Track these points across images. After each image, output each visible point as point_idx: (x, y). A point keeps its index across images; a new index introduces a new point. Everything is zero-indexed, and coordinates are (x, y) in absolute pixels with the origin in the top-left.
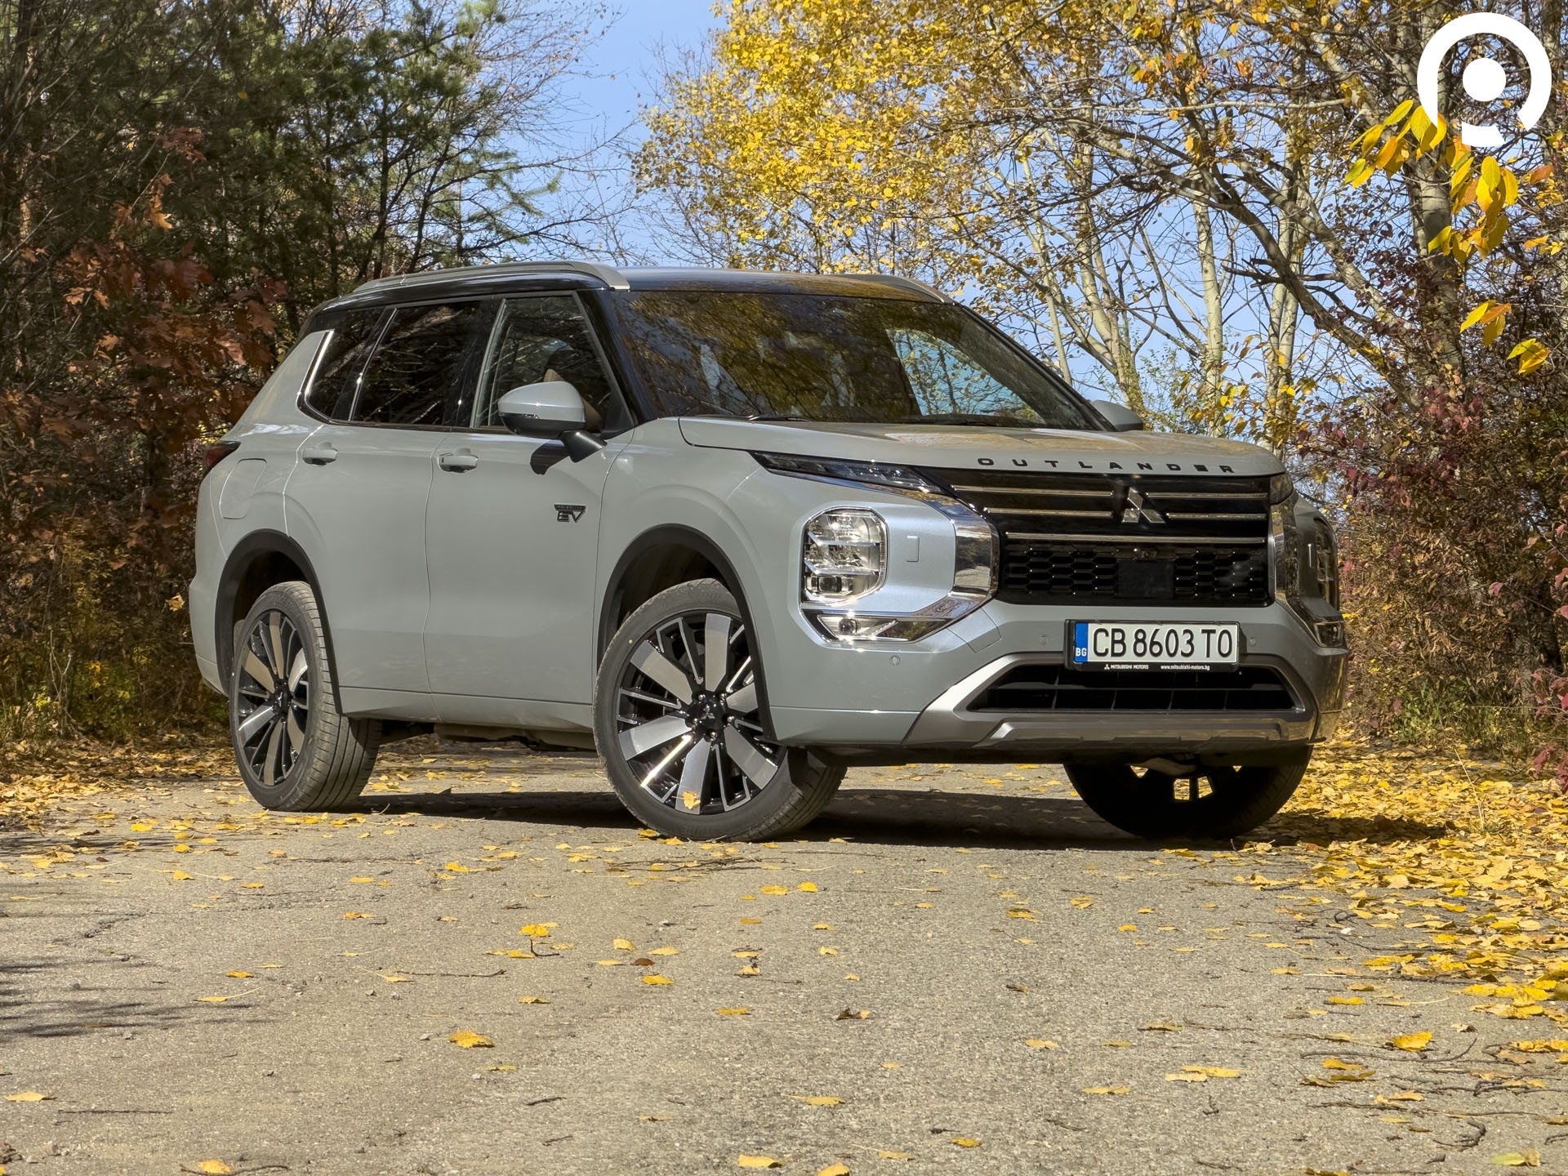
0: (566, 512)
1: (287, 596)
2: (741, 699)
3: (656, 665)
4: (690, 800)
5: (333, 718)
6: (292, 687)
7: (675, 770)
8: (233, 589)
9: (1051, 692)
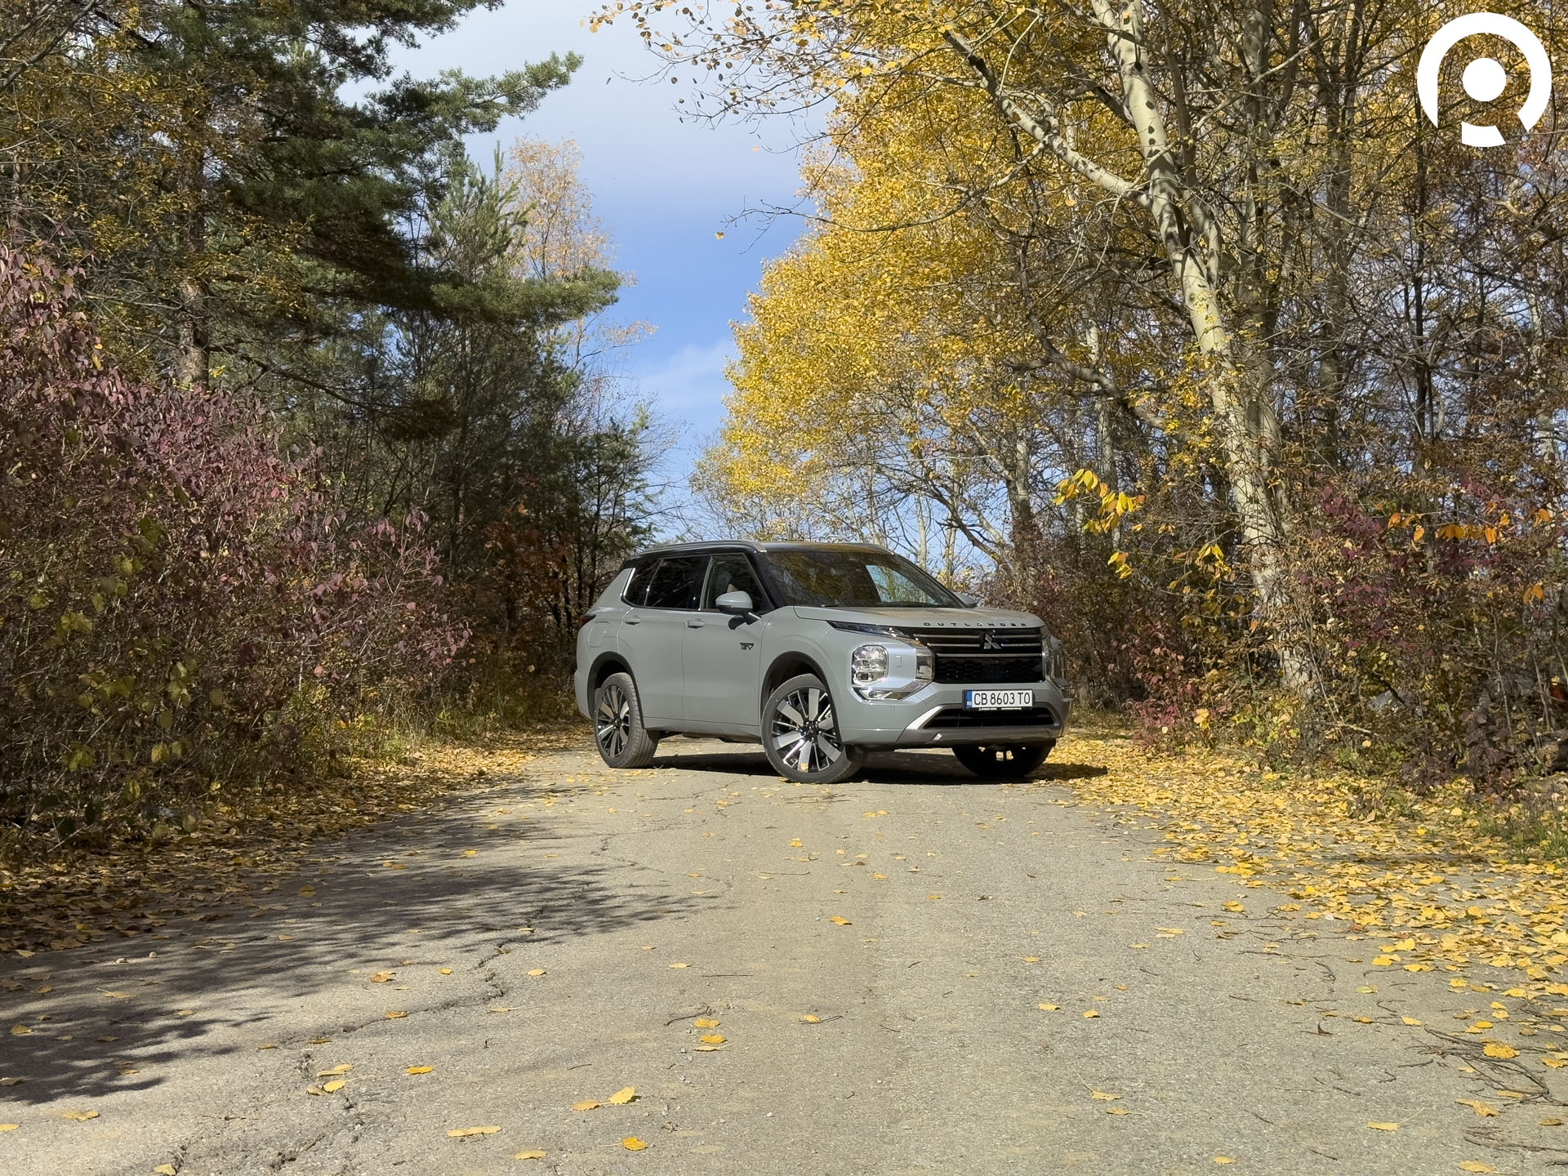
0: (745, 646)
1: (619, 679)
2: (826, 723)
3: (788, 710)
4: (804, 766)
5: (640, 730)
6: (622, 717)
7: (797, 754)
8: (595, 676)
9: (956, 721)
